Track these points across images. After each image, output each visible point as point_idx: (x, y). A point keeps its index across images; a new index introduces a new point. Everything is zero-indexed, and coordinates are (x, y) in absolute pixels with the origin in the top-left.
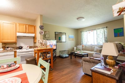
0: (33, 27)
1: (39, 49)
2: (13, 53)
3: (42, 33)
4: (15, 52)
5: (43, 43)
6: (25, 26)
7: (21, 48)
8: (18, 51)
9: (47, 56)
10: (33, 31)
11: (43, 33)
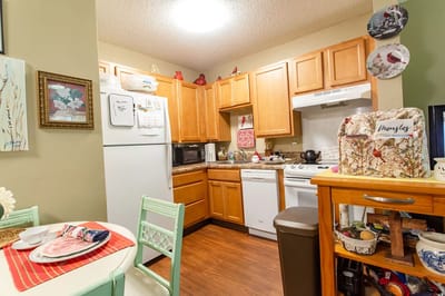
0: (359, 50)
2: (272, 175)
4: (280, 172)
5: (376, 135)
8: (287, 167)
10: (360, 73)
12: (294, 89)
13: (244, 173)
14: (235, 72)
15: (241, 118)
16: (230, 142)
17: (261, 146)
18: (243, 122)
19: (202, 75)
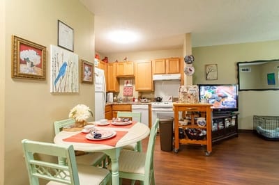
0: (178, 62)
1: (180, 103)
2: (147, 107)
3: (191, 70)
4: (150, 106)
5: (189, 92)
6: (164, 63)
7: (159, 100)
8: (153, 104)
9: (198, 121)
10: (178, 70)
11: (193, 71)
12: (154, 72)
13: (133, 107)
14: (125, 59)
15: (126, 81)
16: (119, 93)
17: (136, 95)
18: (127, 83)
19: (106, 58)
